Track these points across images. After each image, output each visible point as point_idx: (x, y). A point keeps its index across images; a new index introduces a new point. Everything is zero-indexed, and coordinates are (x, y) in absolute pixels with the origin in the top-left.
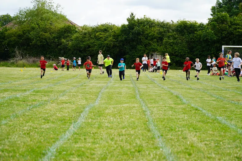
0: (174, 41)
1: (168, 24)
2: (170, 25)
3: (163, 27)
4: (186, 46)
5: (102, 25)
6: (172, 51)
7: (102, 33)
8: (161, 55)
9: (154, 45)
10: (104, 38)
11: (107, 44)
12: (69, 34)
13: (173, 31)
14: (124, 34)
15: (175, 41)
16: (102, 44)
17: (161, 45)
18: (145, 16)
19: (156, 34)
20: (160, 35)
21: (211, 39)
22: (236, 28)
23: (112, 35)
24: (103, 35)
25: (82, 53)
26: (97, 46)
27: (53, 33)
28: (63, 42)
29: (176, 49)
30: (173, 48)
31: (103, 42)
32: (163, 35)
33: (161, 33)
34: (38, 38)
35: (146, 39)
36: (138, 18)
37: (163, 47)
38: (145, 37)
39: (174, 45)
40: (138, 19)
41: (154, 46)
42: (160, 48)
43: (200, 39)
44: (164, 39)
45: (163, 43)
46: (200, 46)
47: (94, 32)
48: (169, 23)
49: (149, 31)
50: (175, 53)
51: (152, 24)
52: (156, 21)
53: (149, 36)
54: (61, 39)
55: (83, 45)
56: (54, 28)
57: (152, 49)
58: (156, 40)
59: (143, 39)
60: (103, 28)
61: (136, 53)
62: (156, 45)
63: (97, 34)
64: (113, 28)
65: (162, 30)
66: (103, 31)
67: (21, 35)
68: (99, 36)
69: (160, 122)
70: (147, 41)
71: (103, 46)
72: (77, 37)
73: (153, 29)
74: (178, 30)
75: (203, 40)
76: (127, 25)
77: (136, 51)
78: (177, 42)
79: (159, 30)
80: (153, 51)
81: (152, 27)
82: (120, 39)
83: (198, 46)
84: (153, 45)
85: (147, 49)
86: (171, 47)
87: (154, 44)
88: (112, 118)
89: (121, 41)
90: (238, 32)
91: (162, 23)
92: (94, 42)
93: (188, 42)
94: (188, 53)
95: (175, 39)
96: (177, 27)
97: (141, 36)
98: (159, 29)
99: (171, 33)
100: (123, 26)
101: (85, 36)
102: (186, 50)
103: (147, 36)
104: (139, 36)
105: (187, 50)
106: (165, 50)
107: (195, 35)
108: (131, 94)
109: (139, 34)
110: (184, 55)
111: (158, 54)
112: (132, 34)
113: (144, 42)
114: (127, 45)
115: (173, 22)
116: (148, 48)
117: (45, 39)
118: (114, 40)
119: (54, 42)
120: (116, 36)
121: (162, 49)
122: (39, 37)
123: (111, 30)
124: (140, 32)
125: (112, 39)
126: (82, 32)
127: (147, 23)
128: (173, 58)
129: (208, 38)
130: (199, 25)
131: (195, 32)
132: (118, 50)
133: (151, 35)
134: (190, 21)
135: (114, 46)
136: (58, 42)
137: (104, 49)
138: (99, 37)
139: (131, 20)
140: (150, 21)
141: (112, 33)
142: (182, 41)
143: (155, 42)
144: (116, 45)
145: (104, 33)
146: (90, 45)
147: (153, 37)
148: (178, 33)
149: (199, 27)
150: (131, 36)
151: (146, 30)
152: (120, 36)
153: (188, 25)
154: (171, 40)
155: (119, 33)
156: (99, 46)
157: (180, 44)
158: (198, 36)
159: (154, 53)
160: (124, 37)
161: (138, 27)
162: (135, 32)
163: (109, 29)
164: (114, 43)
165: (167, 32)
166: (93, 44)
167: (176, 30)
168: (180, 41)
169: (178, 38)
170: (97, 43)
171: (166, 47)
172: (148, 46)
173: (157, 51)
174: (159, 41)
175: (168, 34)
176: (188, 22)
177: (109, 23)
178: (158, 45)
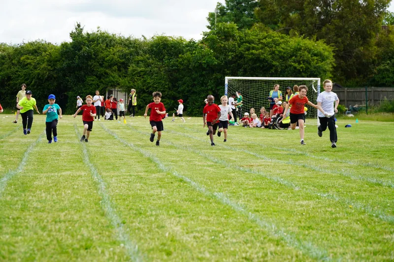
0: (147, 69)
1: (136, 42)
2: (140, 44)
3: (129, 47)
4: (165, 77)
5: (31, 44)
6: (143, 86)
7: (29, 57)
8: (125, 91)
9: (114, 75)
10: (33, 64)
11: (39, 74)
13: (145, 52)
14: (66, 58)
15: (148, 69)
16: (30, 74)
17: (125, 77)
18: (99, 28)
19: (116, 57)
22: (250, 47)
23: (45, 60)
24: (32, 59)
26: (21, 78)
29: (149, 83)
30: (145, 81)
31: (32, 70)
32: (128, 59)
33: (124, 56)
35: (101, 65)
36: (88, 32)
37: (129, 79)
38: (98, 62)
39: (145, 76)
40: (88, 34)
41: (114, 77)
42: (123, 80)
43: (188, 66)
44: (129, 66)
45: (129, 72)
46: (188, 76)
47: (18, 54)
48: (138, 40)
49: (106, 53)
50: (147, 89)
51: (111, 41)
52: (117, 36)
57: (110, 82)
58: (116, 68)
59: (95, 66)
60: (31, 49)
61: (86, 90)
62: (117, 76)
63: (22, 58)
64: (48, 48)
65: (126, 51)
66: (32, 54)
68: (25, 61)
69: (121, 200)
70: (102, 69)
71: (33, 78)
73: (111, 50)
74: (152, 50)
75: (194, 67)
76: (71, 44)
77: (84, 86)
78: (151, 71)
79: (122, 51)
80: (112, 86)
81: (110, 46)
82: (59, 66)
83: (185, 78)
84: (112, 76)
86: (140, 79)
87: (113, 75)
88: (43, 195)
89: (62, 69)
90: (252, 54)
91: (128, 40)
92: (17, 71)
93: (169, 71)
94: (169, 88)
95: (148, 66)
96: (152, 46)
97: (92, 60)
98: (121, 49)
99: (141, 56)
100: (64, 45)
103: (102, 62)
104: (90, 61)
105: (167, 83)
106: (132, 84)
107: (180, 60)
108: (75, 155)
109: (89, 57)
111: (119, 90)
112: (79, 57)
113: (98, 71)
114: (70, 75)
115: (145, 38)
116: (103, 81)
118: (49, 67)
120: (52, 62)
121: (127, 82)
123: (45, 51)
124: (91, 55)
125: (46, 66)
127: (105, 41)
128: (145, 97)
130: (188, 44)
131: (180, 56)
132: (55, 84)
133: (107, 60)
134: (172, 36)
135: (50, 78)
137: (33, 82)
138: (26, 63)
139: (77, 35)
140: (107, 37)
141: (46, 57)
142: (159, 69)
143: (115, 71)
144: (53, 76)
145: (32, 57)
146: (11, 75)
147: (112, 63)
148: (153, 56)
149: (187, 46)
150: (77, 61)
151: (101, 52)
152: (59, 61)
153: (169, 42)
154: (140, 67)
155: (57, 57)
156: (25, 77)
157: (156, 75)
158: (185, 61)
159: (113, 89)
160: (65, 63)
161: (88, 46)
162: (84, 55)
163: (41, 50)
164: (49, 73)
165: (136, 54)
166: (16, 74)
167: (149, 50)
168: (156, 69)
169: (152, 64)
170: (23, 72)
171: (134, 78)
172: (104, 77)
173: (119, 86)
174: (122, 69)
175: (137, 58)
176: (170, 39)
177: (42, 40)
178: (120, 76)
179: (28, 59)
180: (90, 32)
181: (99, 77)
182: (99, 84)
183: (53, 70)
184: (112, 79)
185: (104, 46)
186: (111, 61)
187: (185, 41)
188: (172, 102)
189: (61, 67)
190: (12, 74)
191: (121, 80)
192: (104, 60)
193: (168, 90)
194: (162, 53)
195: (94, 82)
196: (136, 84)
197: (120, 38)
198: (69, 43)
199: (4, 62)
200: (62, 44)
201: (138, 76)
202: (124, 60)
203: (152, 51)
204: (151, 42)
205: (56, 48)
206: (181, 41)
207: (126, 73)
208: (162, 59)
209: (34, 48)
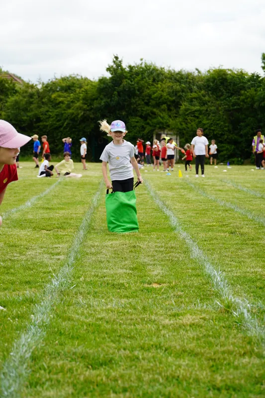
0: (202, 109)
1: (189, 76)
2: (193, 78)
3: (180, 82)
4: (225, 117)
5: (64, 79)
7: (62, 94)
8: (177, 135)
9: (163, 116)
10: (66, 103)
11: (72, 114)
13: (200, 88)
14: (105, 96)
15: (204, 108)
16: (62, 114)
17: (176, 117)
18: (142, 60)
19: (165, 94)
23: (81, 98)
24: (65, 97)
26: (52, 119)
29: (205, 124)
31: (65, 110)
32: (180, 97)
33: (175, 93)
35: (147, 104)
36: (130, 64)
37: (181, 120)
38: (143, 100)
39: (201, 116)
40: (130, 67)
41: (162, 118)
42: (174, 122)
43: (252, 105)
44: (181, 105)
45: (181, 112)
46: (253, 117)
47: (49, 91)
48: (191, 74)
49: (153, 89)
51: (158, 75)
52: (166, 69)
55: (27, 116)
57: (158, 124)
58: (166, 107)
59: (139, 104)
60: (64, 85)
62: (166, 117)
64: (84, 84)
65: (177, 87)
66: (66, 91)
68: (56, 100)
70: (146, 108)
71: (65, 119)
72: (16, 102)
73: (159, 85)
74: (209, 86)
75: (259, 106)
76: (111, 79)
78: (207, 110)
79: (172, 87)
80: (160, 128)
81: (158, 81)
82: (96, 105)
83: (249, 118)
84: (160, 116)
85: (148, 124)
86: (195, 120)
87: (162, 115)
89: (100, 109)
91: (179, 73)
92: (48, 111)
93: (229, 111)
94: (229, 131)
95: (204, 104)
96: (208, 80)
97: (135, 97)
98: (170, 84)
99: (195, 92)
100: (102, 81)
101: (31, 100)
102: (226, 127)
103: (148, 100)
104: (134, 98)
105: (227, 125)
106: (184, 126)
107: (242, 97)
109: (131, 94)
110: (222, 135)
111: (169, 133)
112: (119, 94)
113: (142, 110)
114: (110, 115)
115: (199, 72)
116: (150, 122)
118: (85, 107)
120: (89, 100)
121: (179, 124)
123: (80, 87)
124: (134, 91)
125: (81, 105)
126: (26, 92)
127: (151, 75)
130: (250, 78)
131: (243, 92)
133: (156, 98)
134: (232, 69)
135: (85, 119)
137: (66, 123)
138: (57, 102)
139: (116, 68)
140: (155, 70)
141: (81, 95)
142: (217, 109)
143: (164, 110)
144: (89, 117)
145: (65, 94)
146: (41, 116)
147: (161, 100)
148: (210, 92)
149: (249, 80)
150: (116, 99)
151: (147, 88)
152: (97, 99)
153: (228, 76)
154: (195, 106)
155: (94, 95)
156: (56, 118)
157: (214, 115)
158: (249, 99)
159: (162, 132)
160: (103, 101)
162: (125, 90)
163: (76, 87)
164: (84, 113)
165: (189, 91)
166: (46, 114)
167: (205, 86)
168: (213, 108)
169: (209, 102)
170: (54, 112)
171: (186, 119)
172: (150, 118)
173: (169, 128)
174: (172, 108)
175: (191, 95)
176: (229, 72)
177: (77, 75)
178: (170, 116)
179: (60, 96)
180: (132, 65)
181: (145, 118)
182: (145, 125)
183: (90, 110)
185: (150, 81)
186: (159, 99)
187: (247, 74)
188: (233, 147)
189: (99, 106)
190: (42, 114)
191: (171, 121)
192: (150, 97)
194: (220, 90)
195: (138, 124)
196: (189, 125)
197: (170, 71)
198: (108, 78)
199: (32, 101)
200: (100, 80)
201: (191, 117)
202: (174, 98)
204: (207, 76)
205: (94, 84)
206: (241, 75)
207: (177, 113)
208: (220, 97)
209: (68, 84)
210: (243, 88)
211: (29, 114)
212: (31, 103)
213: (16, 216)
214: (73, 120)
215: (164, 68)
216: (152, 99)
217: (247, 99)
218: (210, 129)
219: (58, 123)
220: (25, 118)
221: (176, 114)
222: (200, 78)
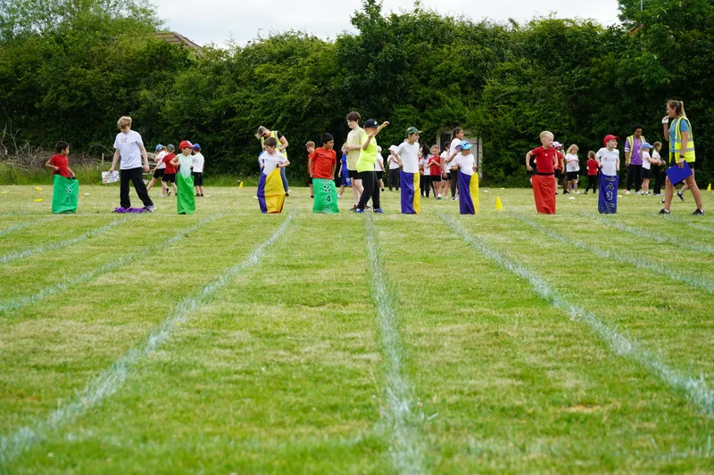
0: (523, 89)
1: (497, 32)
2: (506, 36)
3: (482, 43)
4: (562, 104)
5: (275, 41)
6: (516, 124)
7: (272, 67)
8: (478, 136)
9: (453, 103)
10: (281, 82)
11: (292, 101)
12: (164, 73)
13: (518, 54)
14: (349, 69)
15: (526, 88)
16: (273, 102)
17: (476, 104)
18: (416, 4)
19: (457, 65)
20: (471, 68)
21: (651, 82)
23: (306, 73)
24: (278, 72)
25: (208, 133)
26: (255, 111)
27: (111, 71)
28: (145, 100)
29: (528, 117)
31: (278, 94)
32: (483, 69)
33: (474, 62)
34: (63, 87)
35: (425, 82)
36: (395, 13)
37: (485, 109)
38: (418, 76)
39: (520, 104)
40: (394, 17)
41: (452, 106)
42: (473, 113)
43: (612, 83)
44: (485, 83)
45: (484, 97)
46: (612, 103)
47: (249, 61)
48: (501, 28)
49: (434, 57)
50: (524, 129)
51: (443, 31)
52: (457, 21)
53: (436, 74)
54: (140, 90)
55: (212, 106)
56: (115, 54)
57: (444, 117)
58: (458, 87)
59: (411, 83)
60: (276, 51)
61: (391, 133)
62: (460, 104)
64: (310, 49)
65: (477, 52)
66: (279, 61)
67: (7, 79)
68: (263, 77)
70: (426, 89)
71: (279, 111)
72: (192, 83)
73: (445, 50)
75: (625, 85)
76: (358, 38)
78: (531, 93)
79: (469, 52)
80: (448, 124)
81: (443, 43)
82: (333, 86)
83: (606, 106)
84: (448, 103)
85: (427, 117)
86: (510, 110)
87: (451, 101)
89: (342, 92)
91: (480, 27)
92: (247, 97)
93: (570, 92)
94: (571, 128)
95: (526, 82)
96: (532, 40)
97: (404, 72)
98: (466, 47)
99: (510, 60)
100: (345, 42)
101: (218, 77)
102: (565, 120)
103: (426, 75)
104: (401, 73)
105: (567, 117)
106: (491, 120)
107: (593, 70)
109: (397, 65)
112: (376, 66)
113: (417, 94)
114: (359, 104)
115: (515, 24)
116: (430, 114)
117: (87, 90)
118: (315, 88)
119: (114, 98)
120: (320, 77)
121: (481, 117)
122: (67, 83)
123: (305, 55)
124: (403, 61)
125: (308, 86)
126: (207, 64)
127: (432, 31)
128: (519, 146)
129: (641, 80)
130: (607, 35)
131: (594, 60)
133: (441, 71)
134: (574, 20)
135: (315, 110)
136: (130, 99)
137: (280, 118)
138: (266, 81)
139: (369, 21)
140: (437, 23)
141: (307, 67)
142: (549, 88)
143: (456, 93)
144: (322, 106)
145: (280, 67)
146: (236, 106)
147: (449, 76)
148: (535, 61)
149: (603, 39)
150: (371, 75)
151: (425, 55)
152: (335, 75)
153: (568, 31)
154: (509, 84)
155: (329, 67)
156: (263, 109)
157: (543, 100)
158: (606, 73)
160: (347, 79)
161: (396, 43)
162: (387, 61)
163: (296, 54)
164: (313, 100)
165: (497, 58)
166: (244, 103)
167: (526, 49)
168: (541, 88)
169: (534, 77)
170: (259, 98)
171: (495, 108)
172: (430, 107)
173: (465, 125)
174: (469, 89)
175: (501, 66)
176: (569, 25)
177: (299, 32)
178: (466, 104)
179: (268, 70)
180: (399, 13)
181: (421, 107)
182: (422, 120)
183: (323, 95)
184: (450, 109)
186: (447, 73)
187: (600, 28)
189: (340, 87)
190: (238, 103)
191: (468, 111)
192: (430, 71)
193: (569, 132)
194: (553, 56)
195: (410, 117)
196: (500, 119)
197: (463, 24)
198: (354, 37)
199: (220, 81)
200: (339, 40)
201: (504, 104)
202: (472, 72)
203: (533, 51)
204: (529, 32)
205: (329, 48)
206: (590, 29)
207: (478, 97)
208: (553, 68)
209: (282, 50)
210: (595, 53)
211: (214, 102)
212: (219, 83)
213: (242, 280)
214: (293, 111)
215: (452, 19)
216: (433, 74)
217: (602, 71)
218: (538, 126)
219: (266, 118)
220: (208, 109)
221: (476, 99)
222: (518, 35)
